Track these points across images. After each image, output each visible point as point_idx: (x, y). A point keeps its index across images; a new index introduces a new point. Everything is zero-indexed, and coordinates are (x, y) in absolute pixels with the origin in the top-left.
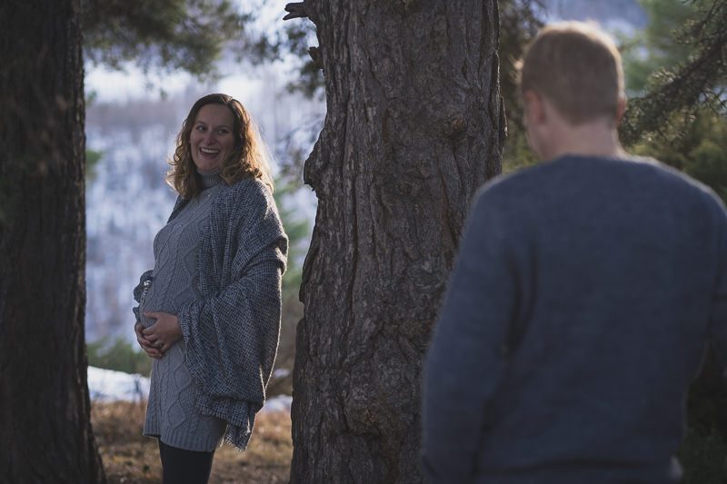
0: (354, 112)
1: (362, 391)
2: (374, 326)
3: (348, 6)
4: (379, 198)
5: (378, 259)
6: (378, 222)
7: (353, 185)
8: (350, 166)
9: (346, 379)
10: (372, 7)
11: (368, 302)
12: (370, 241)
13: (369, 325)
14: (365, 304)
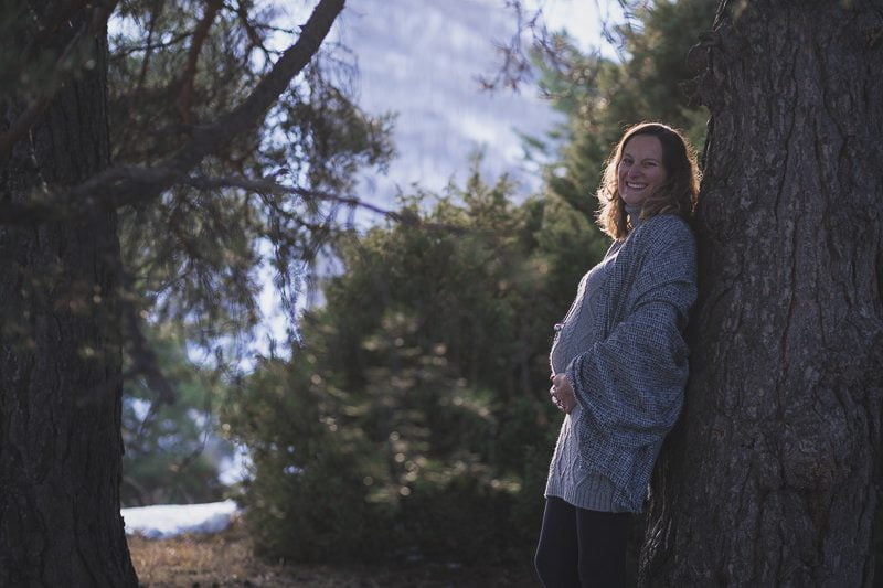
0: (801, 150)
1: (811, 443)
2: (817, 375)
3: (797, 38)
4: (829, 239)
5: (823, 303)
6: (825, 265)
7: (796, 227)
8: (794, 206)
9: (787, 432)
10: (834, 40)
11: (809, 350)
12: (813, 286)
13: (813, 374)
14: (806, 352)
